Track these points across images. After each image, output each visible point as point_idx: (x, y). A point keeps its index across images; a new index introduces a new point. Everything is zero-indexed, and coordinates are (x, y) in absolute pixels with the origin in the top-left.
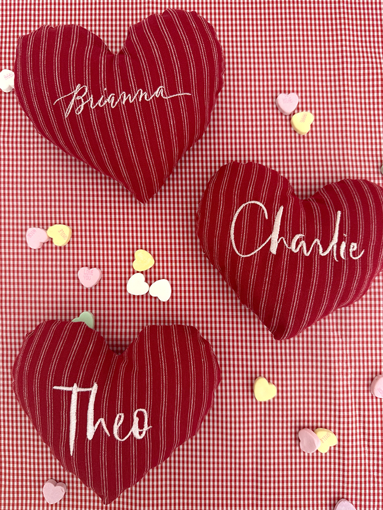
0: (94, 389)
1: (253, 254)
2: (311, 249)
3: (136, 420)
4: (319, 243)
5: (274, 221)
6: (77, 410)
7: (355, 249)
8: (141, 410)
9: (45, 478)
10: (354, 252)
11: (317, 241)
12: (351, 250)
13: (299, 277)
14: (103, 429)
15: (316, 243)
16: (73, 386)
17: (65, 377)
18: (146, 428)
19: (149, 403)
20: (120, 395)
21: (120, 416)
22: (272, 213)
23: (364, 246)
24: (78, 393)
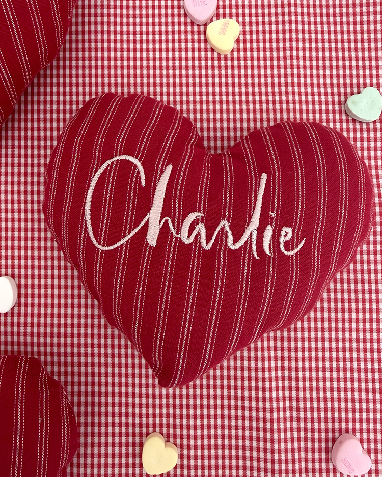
1: (118, 245)
2: (214, 238)
4: (227, 228)
5: (155, 189)
7: (289, 237)
10: (287, 244)
11: (225, 224)
12: (282, 240)
13: (193, 286)
15: (223, 229)
22: (152, 177)
23: (305, 232)
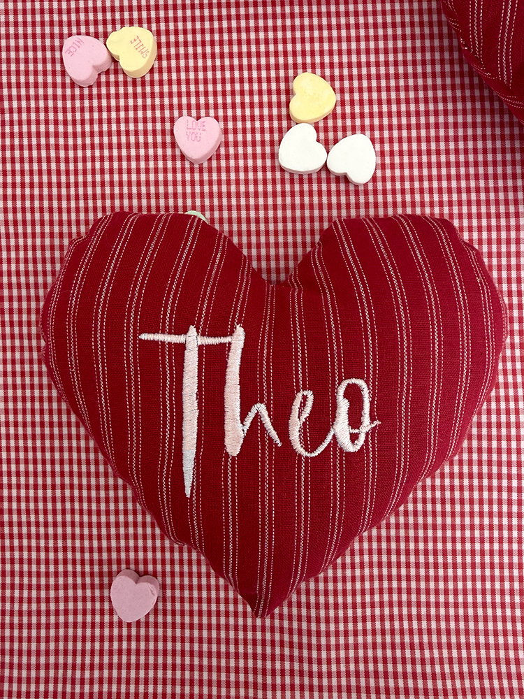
0: (238, 340)
3: (343, 405)
6: (199, 388)
8: (354, 381)
9: (114, 568)
14: (264, 429)
16: (185, 332)
17: (168, 313)
18: (367, 424)
19: (370, 363)
20: (300, 349)
21: (305, 398)
24: (200, 348)
